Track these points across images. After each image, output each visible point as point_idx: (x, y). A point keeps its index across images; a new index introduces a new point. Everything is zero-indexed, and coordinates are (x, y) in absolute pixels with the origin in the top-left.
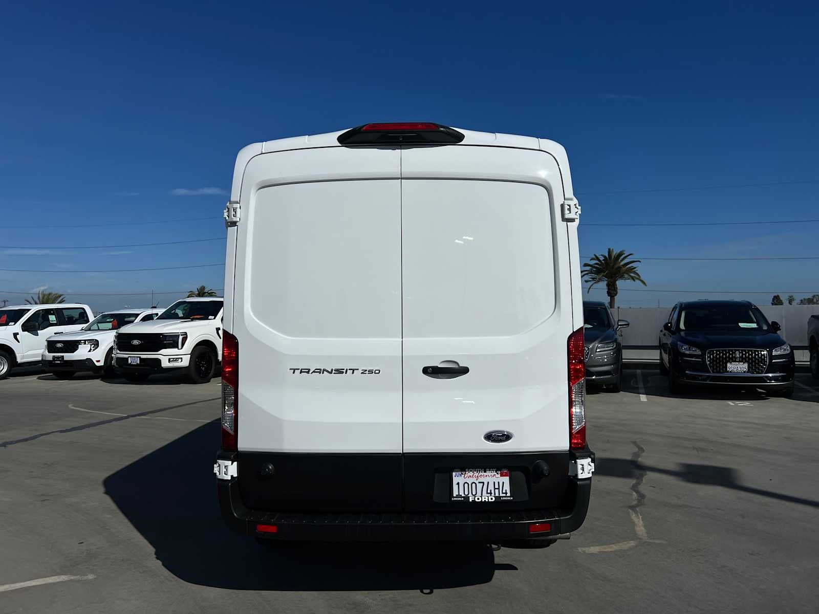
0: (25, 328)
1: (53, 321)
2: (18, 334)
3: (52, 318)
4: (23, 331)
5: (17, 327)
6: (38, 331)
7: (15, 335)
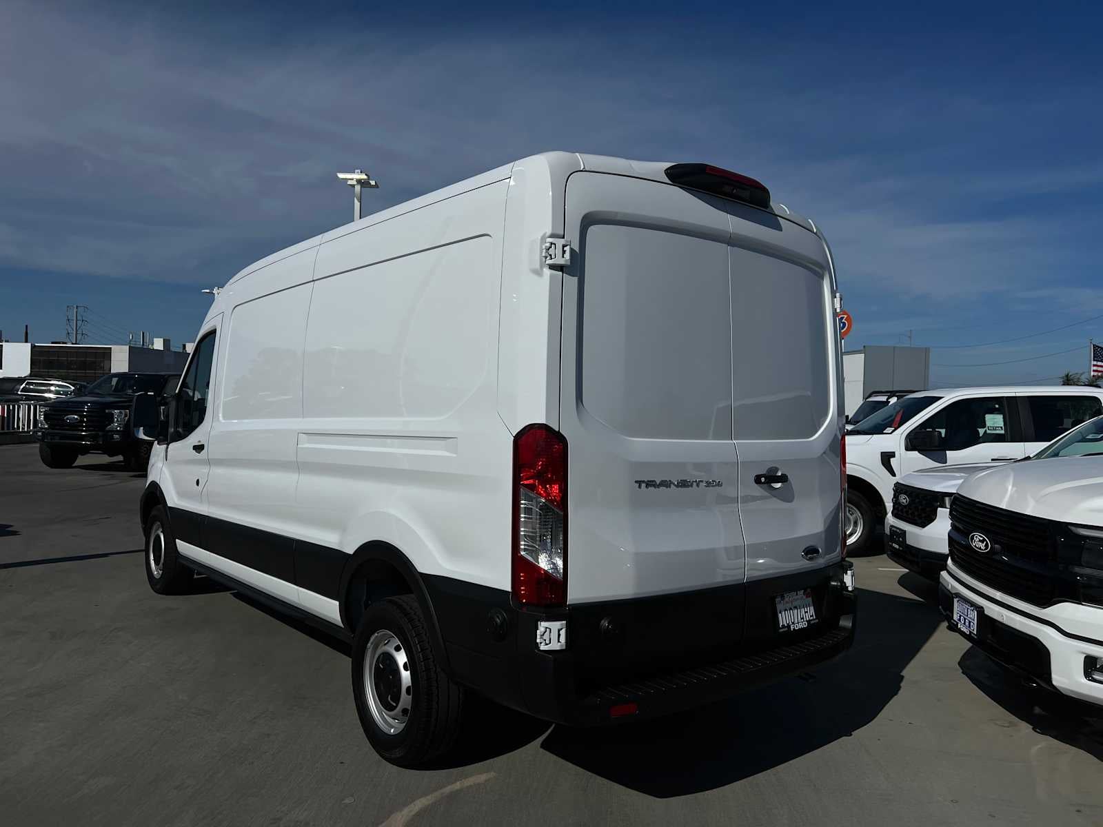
0: (915, 442)
1: (994, 429)
2: (892, 455)
3: (995, 421)
4: (907, 449)
5: (894, 440)
6: (947, 452)
7: (886, 458)
